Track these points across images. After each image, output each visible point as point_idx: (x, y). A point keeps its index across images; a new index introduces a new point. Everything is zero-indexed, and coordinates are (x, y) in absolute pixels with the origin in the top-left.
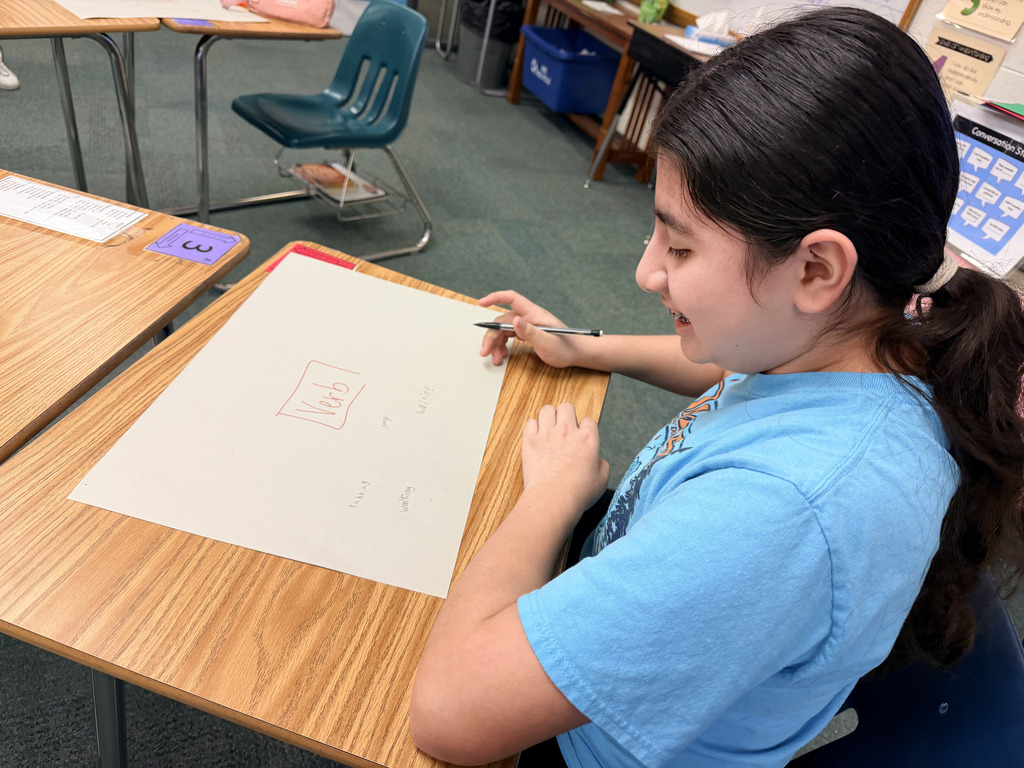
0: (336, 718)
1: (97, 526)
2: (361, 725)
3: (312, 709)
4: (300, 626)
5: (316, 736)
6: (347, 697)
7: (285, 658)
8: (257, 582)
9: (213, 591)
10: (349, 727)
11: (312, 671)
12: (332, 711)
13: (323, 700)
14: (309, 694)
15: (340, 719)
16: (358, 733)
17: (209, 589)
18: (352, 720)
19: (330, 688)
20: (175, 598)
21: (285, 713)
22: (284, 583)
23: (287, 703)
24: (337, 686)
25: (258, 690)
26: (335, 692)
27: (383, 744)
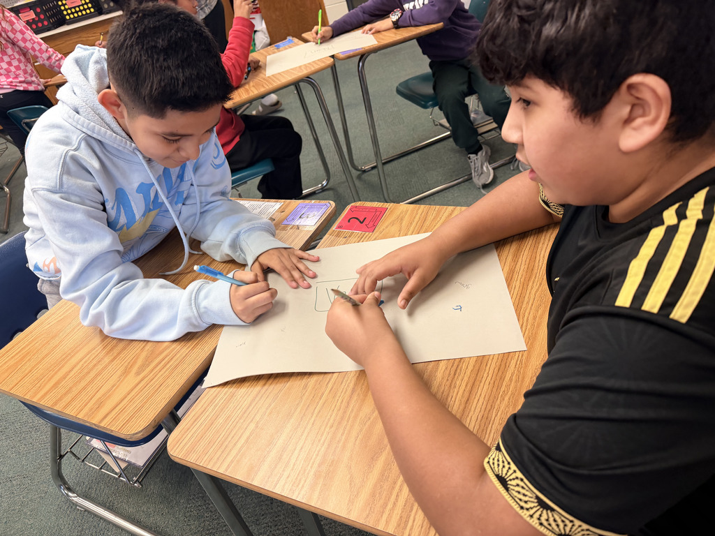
0: (398, 517)
1: (258, 411)
2: (414, 521)
3: (383, 512)
4: (372, 458)
5: (387, 529)
6: (404, 502)
7: (365, 479)
8: (346, 432)
9: (322, 442)
10: (407, 522)
11: (381, 487)
12: (395, 512)
13: (390, 506)
14: (382, 501)
15: (401, 517)
16: (413, 526)
17: (319, 441)
18: (408, 517)
19: (394, 497)
20: (302, 448)
21: (368, 516)
22: (361, 430)
23: (368, 508)
24: (397, 496)
25: (351, 502)
26: (397, 500)
27: (429, 533)
